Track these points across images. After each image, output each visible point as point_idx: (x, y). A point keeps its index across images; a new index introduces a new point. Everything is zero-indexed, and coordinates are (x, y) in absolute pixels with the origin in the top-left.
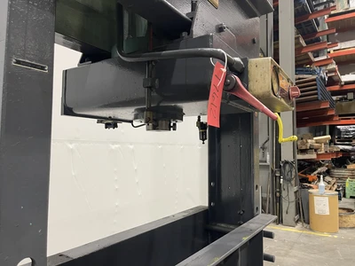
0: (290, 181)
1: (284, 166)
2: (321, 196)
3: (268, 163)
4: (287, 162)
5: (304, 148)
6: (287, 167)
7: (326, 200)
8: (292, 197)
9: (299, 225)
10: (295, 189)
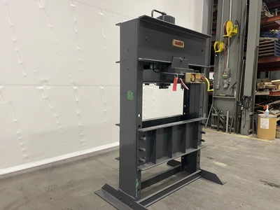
0: (247, 108)
1: (245, 100)
2: (266, 117)
3: (235, 97)
4: (247, 97)
5: (261, 88)
6: (247, 100)
7: (268, 120)
8: (248, 118)
9: (252, 135)
10: (251, 113)
